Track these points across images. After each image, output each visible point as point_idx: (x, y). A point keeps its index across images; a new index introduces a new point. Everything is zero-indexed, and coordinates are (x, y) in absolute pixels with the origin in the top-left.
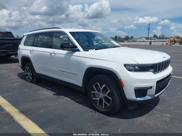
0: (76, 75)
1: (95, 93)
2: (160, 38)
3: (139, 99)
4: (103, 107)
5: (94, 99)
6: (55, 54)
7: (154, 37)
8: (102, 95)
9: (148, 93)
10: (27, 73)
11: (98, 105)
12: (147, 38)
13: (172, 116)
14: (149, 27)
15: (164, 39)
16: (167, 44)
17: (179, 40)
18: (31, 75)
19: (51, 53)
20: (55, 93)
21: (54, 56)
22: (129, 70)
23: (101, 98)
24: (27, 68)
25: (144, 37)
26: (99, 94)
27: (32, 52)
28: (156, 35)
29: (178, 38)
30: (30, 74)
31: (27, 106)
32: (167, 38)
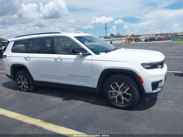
0: (90, 77)
1: (111, 92)
2: (116, 37)
3: (154, 91)
4: (123, 103)
5: (111, 98)
6: (62, 59)
7: (111, 36)
8: (120, 93)
9: (159, 86)
10: (20, 82)
11: (116, 102)
12: (105, 38)
13: (174, 102)
14: (106, 27)
15: (120, 37)
16: (125, 42)
17: (134, 38)
18: (27, 83)
19: (56, 59)
20: (63, 99)
21: (61, 61)
22: (145, 68)
23: (120, 96)
24: (21, 77)
25: (103, 36)
26: (116, 93)
27: (27, 59)
28: (113, 34)
29: (133, 36)
30: (25, 82)
31: (47, 115)
32: (122, 37)
